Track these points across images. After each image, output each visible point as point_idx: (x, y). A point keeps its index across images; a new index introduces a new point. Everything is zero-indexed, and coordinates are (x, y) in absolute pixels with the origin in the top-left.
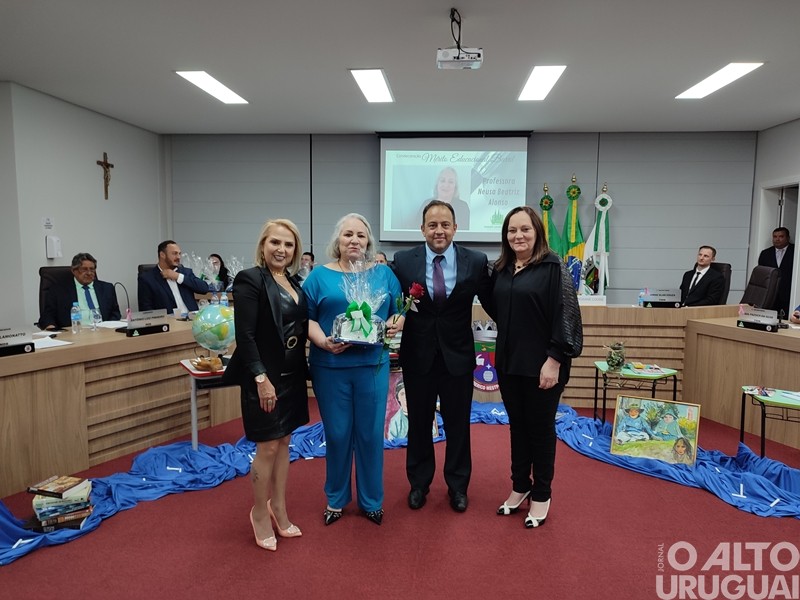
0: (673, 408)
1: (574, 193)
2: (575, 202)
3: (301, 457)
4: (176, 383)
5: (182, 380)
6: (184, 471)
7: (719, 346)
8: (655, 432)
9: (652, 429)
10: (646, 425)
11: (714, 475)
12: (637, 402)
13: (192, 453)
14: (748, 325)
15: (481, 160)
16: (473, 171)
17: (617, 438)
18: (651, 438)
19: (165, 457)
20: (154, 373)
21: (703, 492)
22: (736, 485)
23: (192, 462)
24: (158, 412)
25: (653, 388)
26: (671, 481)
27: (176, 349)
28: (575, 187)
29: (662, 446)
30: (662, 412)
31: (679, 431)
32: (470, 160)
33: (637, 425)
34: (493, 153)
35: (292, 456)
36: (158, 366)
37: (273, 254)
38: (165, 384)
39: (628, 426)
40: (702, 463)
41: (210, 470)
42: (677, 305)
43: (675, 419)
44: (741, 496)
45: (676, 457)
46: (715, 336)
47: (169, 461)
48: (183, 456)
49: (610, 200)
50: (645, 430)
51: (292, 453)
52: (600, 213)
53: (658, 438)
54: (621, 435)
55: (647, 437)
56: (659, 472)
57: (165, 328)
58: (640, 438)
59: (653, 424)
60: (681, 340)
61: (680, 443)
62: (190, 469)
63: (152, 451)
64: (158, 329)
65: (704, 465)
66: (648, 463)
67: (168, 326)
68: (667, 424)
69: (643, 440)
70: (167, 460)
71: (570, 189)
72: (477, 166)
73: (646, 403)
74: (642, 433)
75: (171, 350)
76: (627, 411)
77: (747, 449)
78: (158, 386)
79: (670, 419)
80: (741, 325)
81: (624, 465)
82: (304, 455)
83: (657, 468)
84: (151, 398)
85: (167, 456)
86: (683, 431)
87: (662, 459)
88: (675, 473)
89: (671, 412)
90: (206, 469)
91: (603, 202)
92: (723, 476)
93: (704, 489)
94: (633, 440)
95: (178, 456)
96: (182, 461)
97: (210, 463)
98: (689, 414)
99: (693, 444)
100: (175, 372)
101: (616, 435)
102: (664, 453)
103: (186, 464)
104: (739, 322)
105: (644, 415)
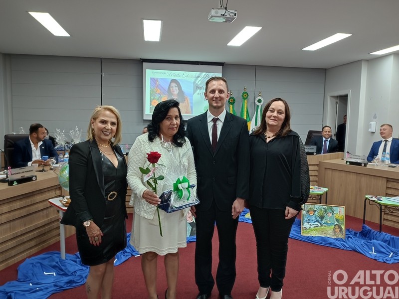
0: (331, 209)
1: (245, 96)
2: (246, 100)
3: (132, 255)
4: (41, 213)
5: (45, 212)
6: (57, 274)
7: (337, 174)
8: (323, 222)
9: (322, 220)
10: (318, 218)
11: (358, 243)
12: (312, 206)
13: (61, 261)
14: (351, 163)
15: (198, 77)
16: (194, 82)
17: (304, 226)
18: (322, 226)
19: (39, 264)
20: (27, 209)
21: (356, 253)
22: (370, 247)
23: (63, 268)
24: (30, 234)
25: (320, 199)
26: (338, 248)
27: (41, 192)
28: (246, 93)
29: (328, 229)
30: (326, 211)
31: (335, 221)
32: (192, 77)
33: (313, 219)
34: (204, 73)
35: (127, 256)
36: (30, 204)
37: (102, 130)
38: (34, 215)
39: (309, 220)
40: (349, 237)
41: (78, 273)
42: (315, 154)
43: (333, 214)
44: (373, 253)
45: (335, 235)
46: (335, 169)
47: (44, 267)
48: (54, 263)
49: (262, 100)
50: (318, 221)
51: (126, 254)
52: (258, 106)
53: (325, 225)
54: (306, 225)
55: (319, 225)
56: (330, 244)
57: (34, 178)
58: (316, 226)
59: (322, 218)
60: (316, 172)
61: (337, 227)
62: (62, 273)
63: (28, 261)
64: (29, 179)
65: (351, 238)
66: (323, 239)
67: (36, 176)
68: (329, 217)
69: (318, 226)
70: (42, 266)
71: (243, 94)
72: (196, 80)
73: (317, 207)
74: (316, 223)
75: (37, 192)
76: (308, 211)
77: (368, 227)
78: (29, 217)
79: (331, 215)
80: (348, 163)
81: (310, 241)
82: (134, 254)
83: (329, 242)
84: (25, 225)
85: (41, 264)
86: (337, 220)
87: (328, 236)
88: (338, 244)
89: (330, 211)
90: (75, 272)
91: (259, 101)
92: (362, 243)
93: (355, 251)
94: (312, 227)
95: (50, 264)
96: (54, 267)
97: (77, 268)
98: (340, 212)
99: (343, 227)
100: (41, 206)
101: (303, 225)
102: (329, 233)
103: (57, 269)
104: (347, 162)
105: (316, 213)
